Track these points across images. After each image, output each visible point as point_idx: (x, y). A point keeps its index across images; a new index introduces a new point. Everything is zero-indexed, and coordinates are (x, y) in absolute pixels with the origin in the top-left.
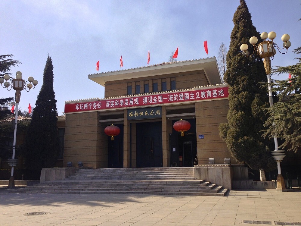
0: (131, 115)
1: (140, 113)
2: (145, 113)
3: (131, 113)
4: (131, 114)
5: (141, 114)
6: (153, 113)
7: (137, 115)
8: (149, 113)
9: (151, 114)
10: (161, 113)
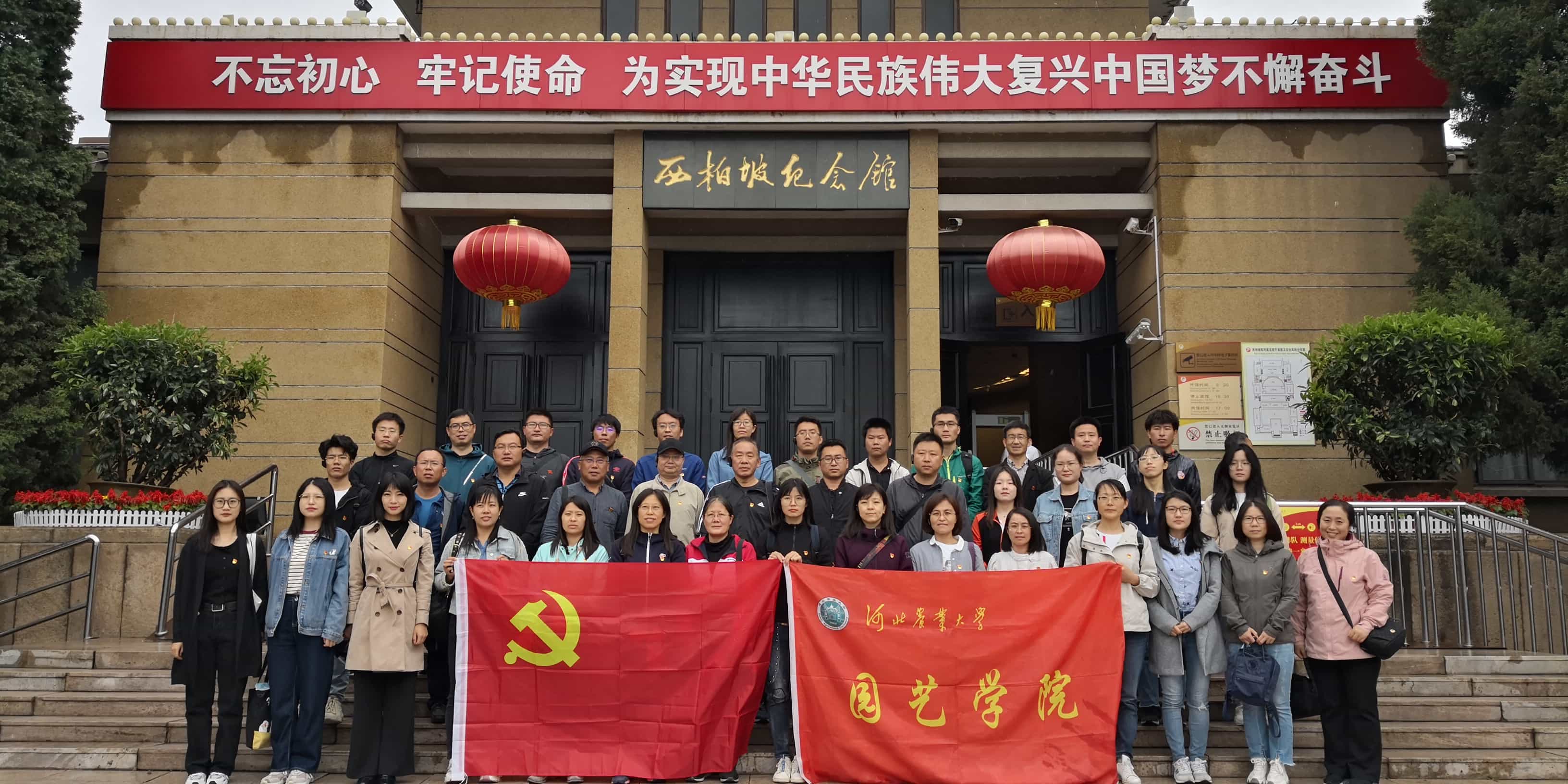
0: (675, 178)
1: (746, 167)
2: (787, 171)
3: (669, 163)
4: (674, 169)
5: (754, 176)
6: (842, 178)
7: (724, 179)
8: (812, 171)
9: (831, 180)
10: (904, 175)
